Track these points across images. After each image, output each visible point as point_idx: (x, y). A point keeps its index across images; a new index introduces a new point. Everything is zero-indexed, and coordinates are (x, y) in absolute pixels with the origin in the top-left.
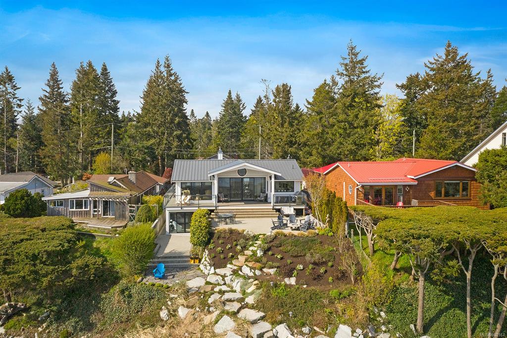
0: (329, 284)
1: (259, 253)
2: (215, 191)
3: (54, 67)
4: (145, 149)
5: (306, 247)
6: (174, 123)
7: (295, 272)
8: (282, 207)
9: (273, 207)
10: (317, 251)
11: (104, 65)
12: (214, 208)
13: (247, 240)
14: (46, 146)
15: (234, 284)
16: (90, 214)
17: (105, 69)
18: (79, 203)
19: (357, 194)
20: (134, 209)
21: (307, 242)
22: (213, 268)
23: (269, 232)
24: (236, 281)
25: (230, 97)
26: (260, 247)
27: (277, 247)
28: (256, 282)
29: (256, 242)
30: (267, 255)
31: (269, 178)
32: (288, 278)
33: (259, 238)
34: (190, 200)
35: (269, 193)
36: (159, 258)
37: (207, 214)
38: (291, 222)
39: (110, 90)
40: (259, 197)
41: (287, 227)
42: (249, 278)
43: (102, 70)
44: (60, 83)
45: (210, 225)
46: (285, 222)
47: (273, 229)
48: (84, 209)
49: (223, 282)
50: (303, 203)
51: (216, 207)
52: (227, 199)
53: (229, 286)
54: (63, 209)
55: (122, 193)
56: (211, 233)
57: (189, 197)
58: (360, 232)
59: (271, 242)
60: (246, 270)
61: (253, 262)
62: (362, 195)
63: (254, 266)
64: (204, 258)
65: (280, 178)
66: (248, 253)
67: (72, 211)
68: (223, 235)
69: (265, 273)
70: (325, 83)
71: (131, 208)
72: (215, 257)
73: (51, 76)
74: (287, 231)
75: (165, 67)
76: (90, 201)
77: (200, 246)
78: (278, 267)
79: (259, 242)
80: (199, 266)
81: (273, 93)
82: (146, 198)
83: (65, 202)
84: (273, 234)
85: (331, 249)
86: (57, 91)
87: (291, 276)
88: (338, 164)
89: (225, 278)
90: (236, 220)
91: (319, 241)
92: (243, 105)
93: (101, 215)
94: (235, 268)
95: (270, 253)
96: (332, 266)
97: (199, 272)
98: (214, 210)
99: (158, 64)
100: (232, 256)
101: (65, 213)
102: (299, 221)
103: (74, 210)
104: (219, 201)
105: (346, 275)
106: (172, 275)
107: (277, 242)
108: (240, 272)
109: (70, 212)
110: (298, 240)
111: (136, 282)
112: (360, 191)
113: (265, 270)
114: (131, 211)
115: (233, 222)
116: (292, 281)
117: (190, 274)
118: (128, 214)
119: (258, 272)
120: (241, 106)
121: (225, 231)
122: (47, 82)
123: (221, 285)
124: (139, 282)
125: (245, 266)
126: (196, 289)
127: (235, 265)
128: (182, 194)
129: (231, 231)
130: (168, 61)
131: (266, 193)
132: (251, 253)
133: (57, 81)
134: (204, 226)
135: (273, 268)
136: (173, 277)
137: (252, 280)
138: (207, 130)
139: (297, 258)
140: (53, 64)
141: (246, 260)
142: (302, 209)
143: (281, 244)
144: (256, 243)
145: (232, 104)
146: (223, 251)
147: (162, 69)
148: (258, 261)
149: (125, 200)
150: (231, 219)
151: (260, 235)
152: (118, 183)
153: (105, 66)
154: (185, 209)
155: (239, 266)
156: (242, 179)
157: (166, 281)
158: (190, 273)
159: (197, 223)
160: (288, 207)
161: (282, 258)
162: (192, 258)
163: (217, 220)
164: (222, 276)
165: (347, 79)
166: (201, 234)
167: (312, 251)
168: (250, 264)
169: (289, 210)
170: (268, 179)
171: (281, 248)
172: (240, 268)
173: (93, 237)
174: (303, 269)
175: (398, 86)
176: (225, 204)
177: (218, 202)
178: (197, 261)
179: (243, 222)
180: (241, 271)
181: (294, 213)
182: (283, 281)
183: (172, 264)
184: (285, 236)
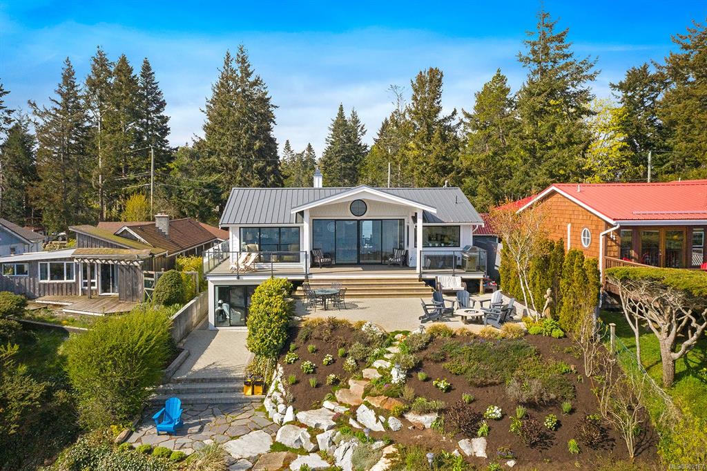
0: (571, 457)
1: (397, 376)
2: (306, 245)
3: (69, 65)
4: (205, 188)
5: (504, 362)
6: (253, 149)
7: (484, 427)
8: (439, 276)
9: (420, 276)
10: (531, 373)
11: (146, 62)
12: (303, 278)
13: (369, 344)
14: (40, 180)
15: (338, 453)
16: (76, 290)
17: (147, 67)
18: (57, 270)
19: (606, 246)
20: (153, 279)
21: (505, 352)
22: (290, 409)
23: (417, 329)
24: (343, 445)
25: (341, 115)
26: (398, 363)
27: (437, 362)
28: (391, 449)
29: (389, 349)
30: (413, 381)
31: (411, 221)
32: (468, 439)
33: (395, 340)
34: (255, 261)
35: (410, 248)
36: (179, 381)
37: (286, 288)
38: (462, 305)
39: (155, 100)
40: (392, 256)
41: (453, 316)
42: (375, 436)
43: (143, 69)
44: (79, 89)
45: (290, 311)
46: (448, 305)
47: (424, 319)
48: (65, 281)
49: (312, 446)
50: (479, 269)
51: (307, 275)
52: (329, 260)
53: (325, 456)
54: (27, 280)
55: (135, 250)
56: (291, 328)
57: (254, 256)
58: (636, 331)
59: (421, 349)
60: (367, 417)
61: (383, 398)
62: (616, 248)
63: (385, 407)
64: (274, 382)
65: (434, 219)
66: (371, 373)
67: (45, 284)
68: (316, 333)
69: (411, 424)
70: (499, 75)
71: (147, 279)
72: (297, 382)
73: (64, 78)
74: (455, 325)
75: (238, 62)
76: (77, 266)
77: (267, 356)
78: (440, 411)
79: (395, 350)
80: (263, 400)
81: (413, 85)
82: (183, 261)
83: (31, 267)
84: (425, 332)
85: (564, 368)
86: (73, 102)
87: (474, 435)
88: (553, 188)
89: (318, 437)
90: (347, 300)
91: (533, 348)
92: (362, 128)
93: (97, 291)
94: (342, 410)
95: (421, 375)
96: (572, 411)
97: (261, 415)
98: (303, 281)
99: (228, 58)
100: (336, 382)
101: (32, 286)
102: (477, 304)
103: (48, 281)
104: (314, 265)
105: (611, 434)
106: (200, 423)
107: (434, 351)
108: (351, 422)
109: (40, 284)
110: (483, 347)
111: (112, 443)
112: (612, 240)
113: (410, 417)
114: (147, 284)
115: (339, 306)
116: (478, 447)
117: (241, 423)
118: (142, 290)
119: (394, 423)
120: (359, 130)
121: (321, 323)
122: (58, 88)
123: (307, 453)
124: (119, 444)
125: (363, 407)
126: (247, 462)
127: (341, 404)
128: (242, 250)
129: (335, 325)
130: (243, 52)
131: (406, 248)
132: (378, 376)
133: (74, 86)
134: (276, 314)
135: (428, 412)
136: (201, 430)
137: (380, 444)
138: (308, 169)
139: (484, 389)
140: (67, 61)
141: (367, 392)
142: (478, 281)
143: (444, 355)
144: (389, 352)
145: (346, 125)
146: (314, 369)
147: (235, 65)
148: (394, 393)
149: (136, 263)
150: (337, 298)
151: (397, 332)
152: (132, 232)
153: (148, 63)
154: (245, 278)
155: (350, 406)
156: (359, 221)
157: (182, 440)
158: (241, 418)
159: (262, 307)
160: (451, 276)
161: (449, 389)
162: (247, 384)
163: (306, 301)
164: (310, 430)
165: (535, 67)
166: (269, 331)
167: (519, 372)
168: (376, 403)
169: (452, 281)
170: (409, 222)
171: (446, 365)
172: (353, 412)
173: (65, 333)
174: (502, 417)
175: (613, 86)
176: (324, 269)
177: (312, 267)
178: (260, 389)
179: (360, 305)
180: (355, 419)
181: (463, 288)
182: (456, 446)
183: (205, 397)
184: (453, 336)
